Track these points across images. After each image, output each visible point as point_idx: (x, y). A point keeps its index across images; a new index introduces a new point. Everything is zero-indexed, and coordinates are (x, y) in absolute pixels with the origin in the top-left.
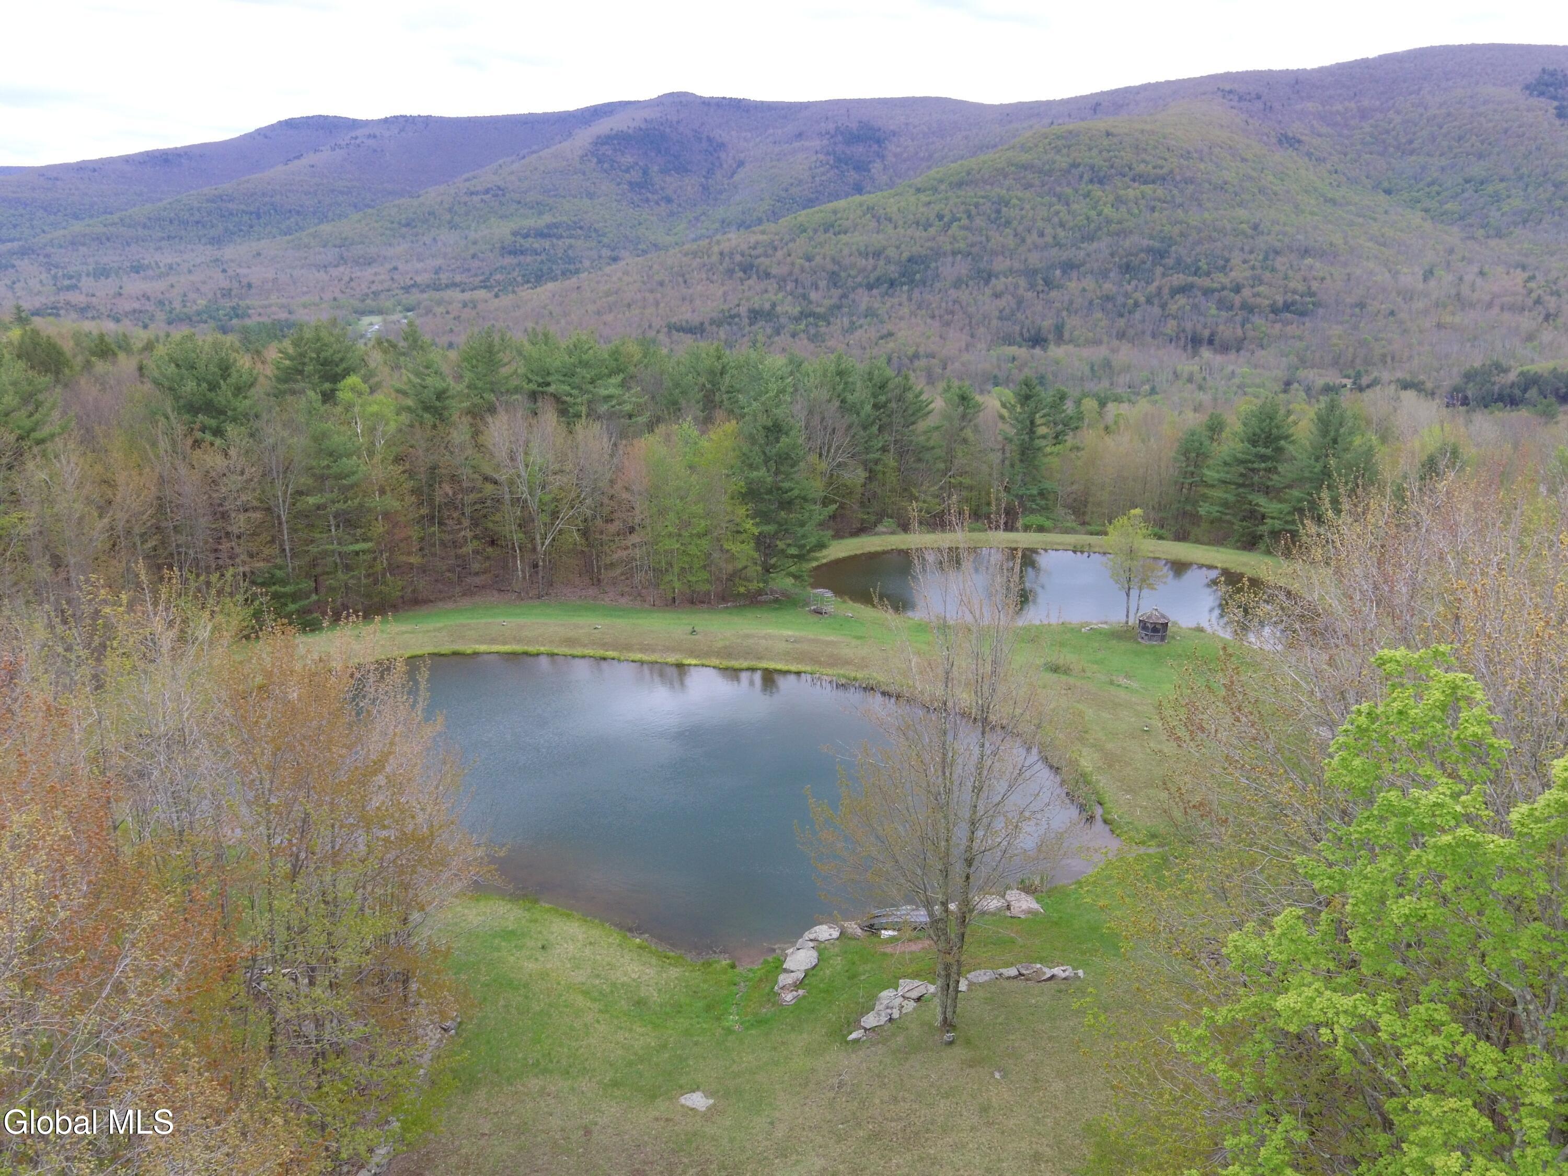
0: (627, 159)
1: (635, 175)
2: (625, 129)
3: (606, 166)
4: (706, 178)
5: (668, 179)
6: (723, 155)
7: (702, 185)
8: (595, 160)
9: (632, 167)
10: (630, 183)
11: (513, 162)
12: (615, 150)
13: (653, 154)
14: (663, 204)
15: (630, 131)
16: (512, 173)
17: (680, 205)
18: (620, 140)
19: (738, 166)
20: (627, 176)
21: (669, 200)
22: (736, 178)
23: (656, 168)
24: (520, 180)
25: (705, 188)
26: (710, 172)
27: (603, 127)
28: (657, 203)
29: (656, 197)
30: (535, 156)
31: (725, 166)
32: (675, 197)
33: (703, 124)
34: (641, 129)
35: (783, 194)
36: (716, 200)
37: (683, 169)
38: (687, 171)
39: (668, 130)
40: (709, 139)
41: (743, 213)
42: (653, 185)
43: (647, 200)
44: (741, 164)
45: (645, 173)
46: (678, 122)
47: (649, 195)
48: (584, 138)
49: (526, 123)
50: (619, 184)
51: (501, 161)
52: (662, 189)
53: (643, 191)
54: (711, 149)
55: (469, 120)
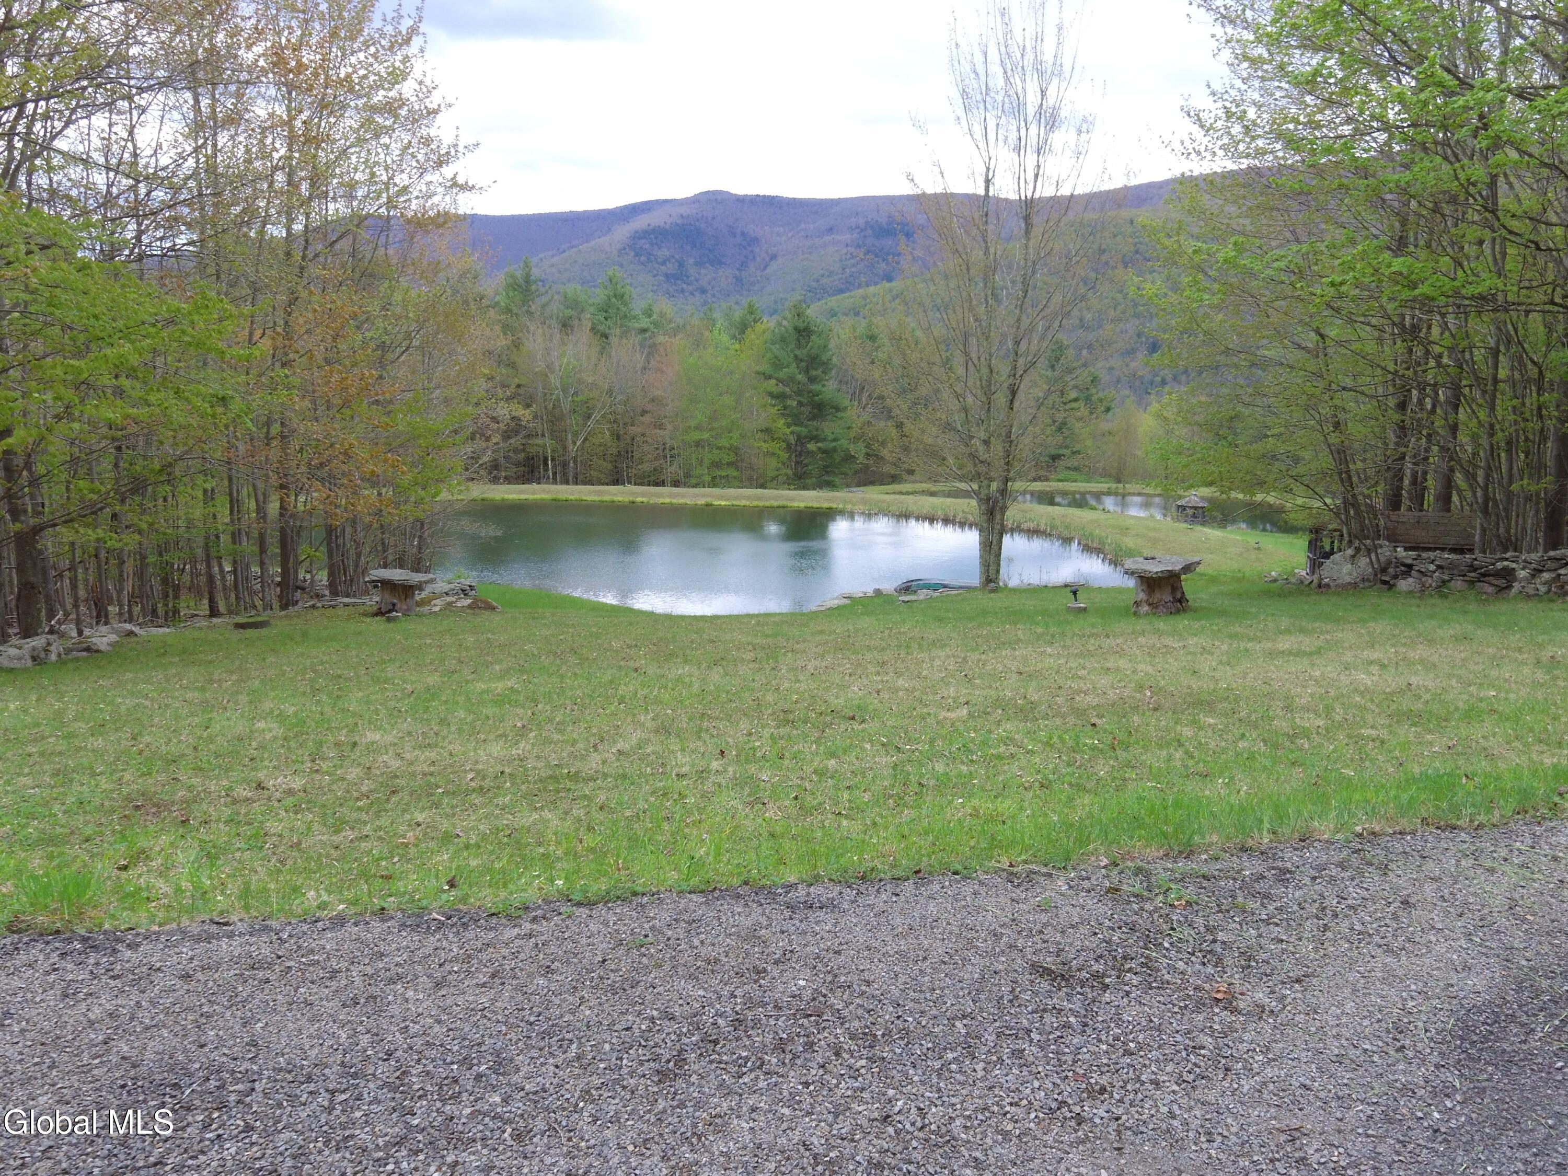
0: (664, 253)
1: (671, 268)
2: (662, 224)
3: (643, 258)
4: (739, 269)
5: (703, 271)
6: (757, 249)
7: (736, 277)
8: (632, 253)
9: (668, 260)
10: (666, 275)
11: (553, 256)
12: (652, 244)
13: (689, 248)
14: (697, 294)
15: (667, 227)
16: (552, 266)
17: (714, 296)
18: (658, 235)
19: (772, 259)
20: (663, 268)
21: (703, 291)
22: (769, 270)
23: (692, 261)
24: (560, 272)
25: (739, 280)
26: (744, 265)
27: (641, 223)
28: (692, 293)
29: (690, 288)
30: (575, 250)
31: (758, 259)
32: (709, 288)
33: (737, 220)
34: (677, 224)
35: (814, 285)
36: (749, 291)
37: (717, 262)
38: (721, 263)
39: (703, 226)
40: (743, 234)
41: (775, 302)
42: (688, 277)
43: (683, 291)
44: (773, 257)
45: (681, 264)
46: (713, 218)
47: (685, 286)
48: (622, 233)
49: (566, 220)
50: (655, 276)
51: (542, 255)
52: (697, 280)
53: (679, 282)
54: (744, 243)
55: (513, 217)
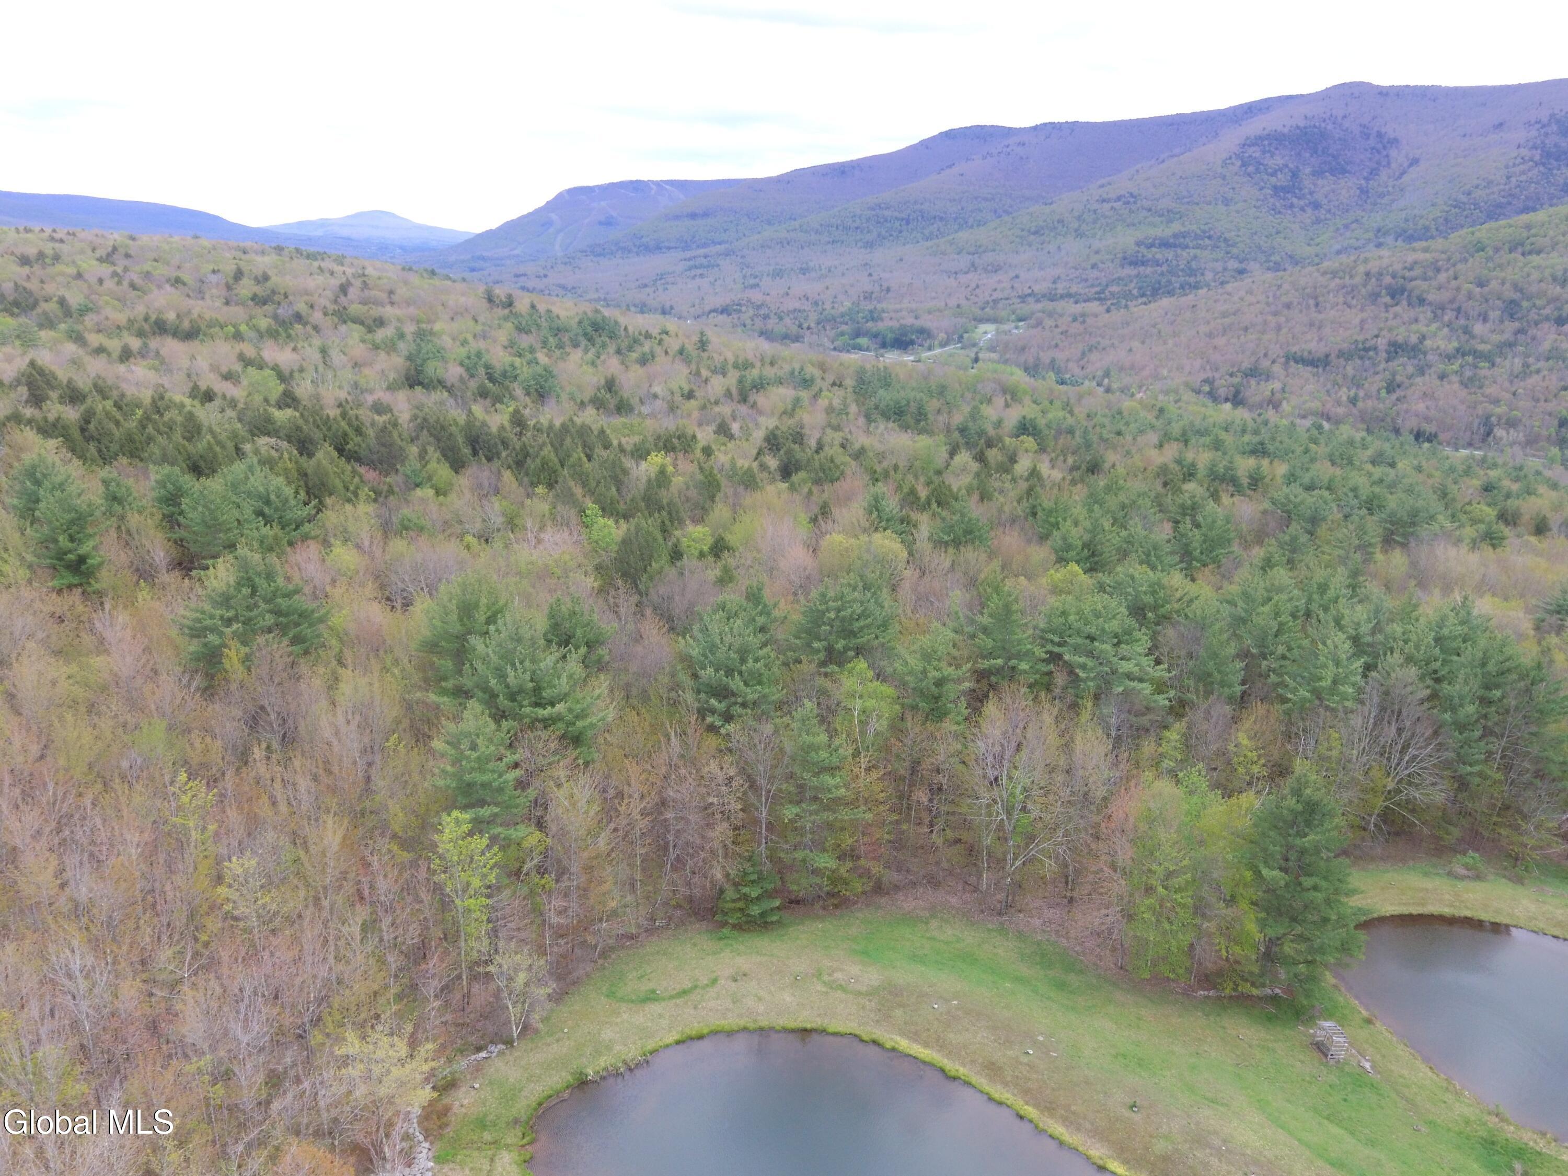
0: (1278, 161)
1: (1282, 179)
2: (1280, 128)
3: (1251, 169)
4: (1367, 179)
5: (1320, 182)
6: (1393, 153)
7: (1360, 188)
8: (1239, 163)
9: (1281, 170)
10: (1275, 188)
11: (1151, 167)
12: (1264, 152)
13: (1308, 155)
14: (1309, 210)
15: (1286, 130)
16: (1148, 179)
17: (1329, 211)
18: (1275, 140)
19: (1411, 165)
20: (1273, 180)
21: (1316, 206)
22: (1406, 178)
23: (1308, 170)
24: (1155, 186)
25: (1364, 191)
26: (1374, 172)
27: (1254, 127)
28: (1302, 209)
29: (1302, 203)
30: (1176, 159)
31: (1393, 165)
32: (1325, 201)
33: (1374, 118)
34: (1298, 127)
35: (1464, 198)
36: (1375, 204)
37: (1339, 170)
38: (1344, 171)
39: (1330, 127)
40: (1380, 135)
41: (1407, 220)
42: (1301, 189)
43: (1292, 206)
44: (1415, 162)
45: (1295, 175)
46: (1345, 117)
47: (1295, 200)
48: (1230, 141)
49: (1172, 124)
50: (1261, 189)
51: (1139, 166)
52: (1311, 193)
53: (1289, 196)
54: (1380, 146)
55: (1115, 124)
